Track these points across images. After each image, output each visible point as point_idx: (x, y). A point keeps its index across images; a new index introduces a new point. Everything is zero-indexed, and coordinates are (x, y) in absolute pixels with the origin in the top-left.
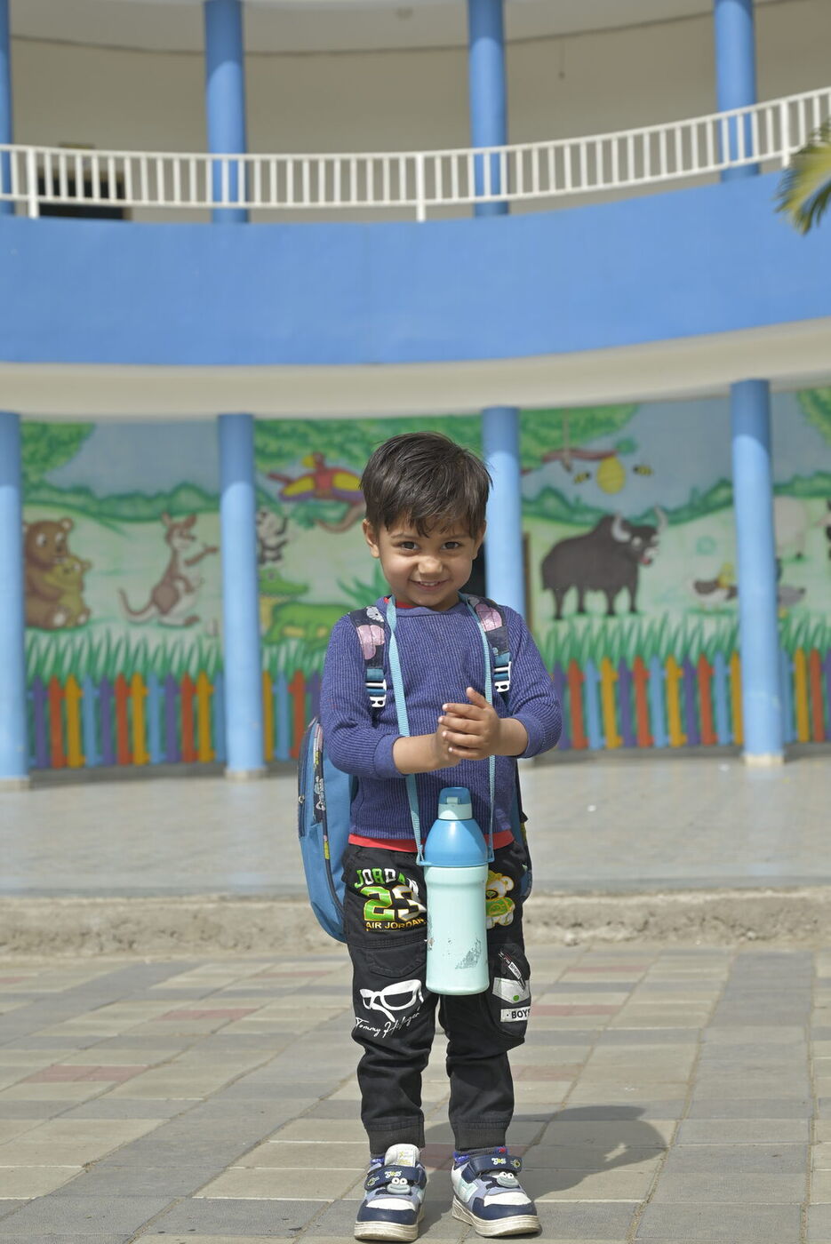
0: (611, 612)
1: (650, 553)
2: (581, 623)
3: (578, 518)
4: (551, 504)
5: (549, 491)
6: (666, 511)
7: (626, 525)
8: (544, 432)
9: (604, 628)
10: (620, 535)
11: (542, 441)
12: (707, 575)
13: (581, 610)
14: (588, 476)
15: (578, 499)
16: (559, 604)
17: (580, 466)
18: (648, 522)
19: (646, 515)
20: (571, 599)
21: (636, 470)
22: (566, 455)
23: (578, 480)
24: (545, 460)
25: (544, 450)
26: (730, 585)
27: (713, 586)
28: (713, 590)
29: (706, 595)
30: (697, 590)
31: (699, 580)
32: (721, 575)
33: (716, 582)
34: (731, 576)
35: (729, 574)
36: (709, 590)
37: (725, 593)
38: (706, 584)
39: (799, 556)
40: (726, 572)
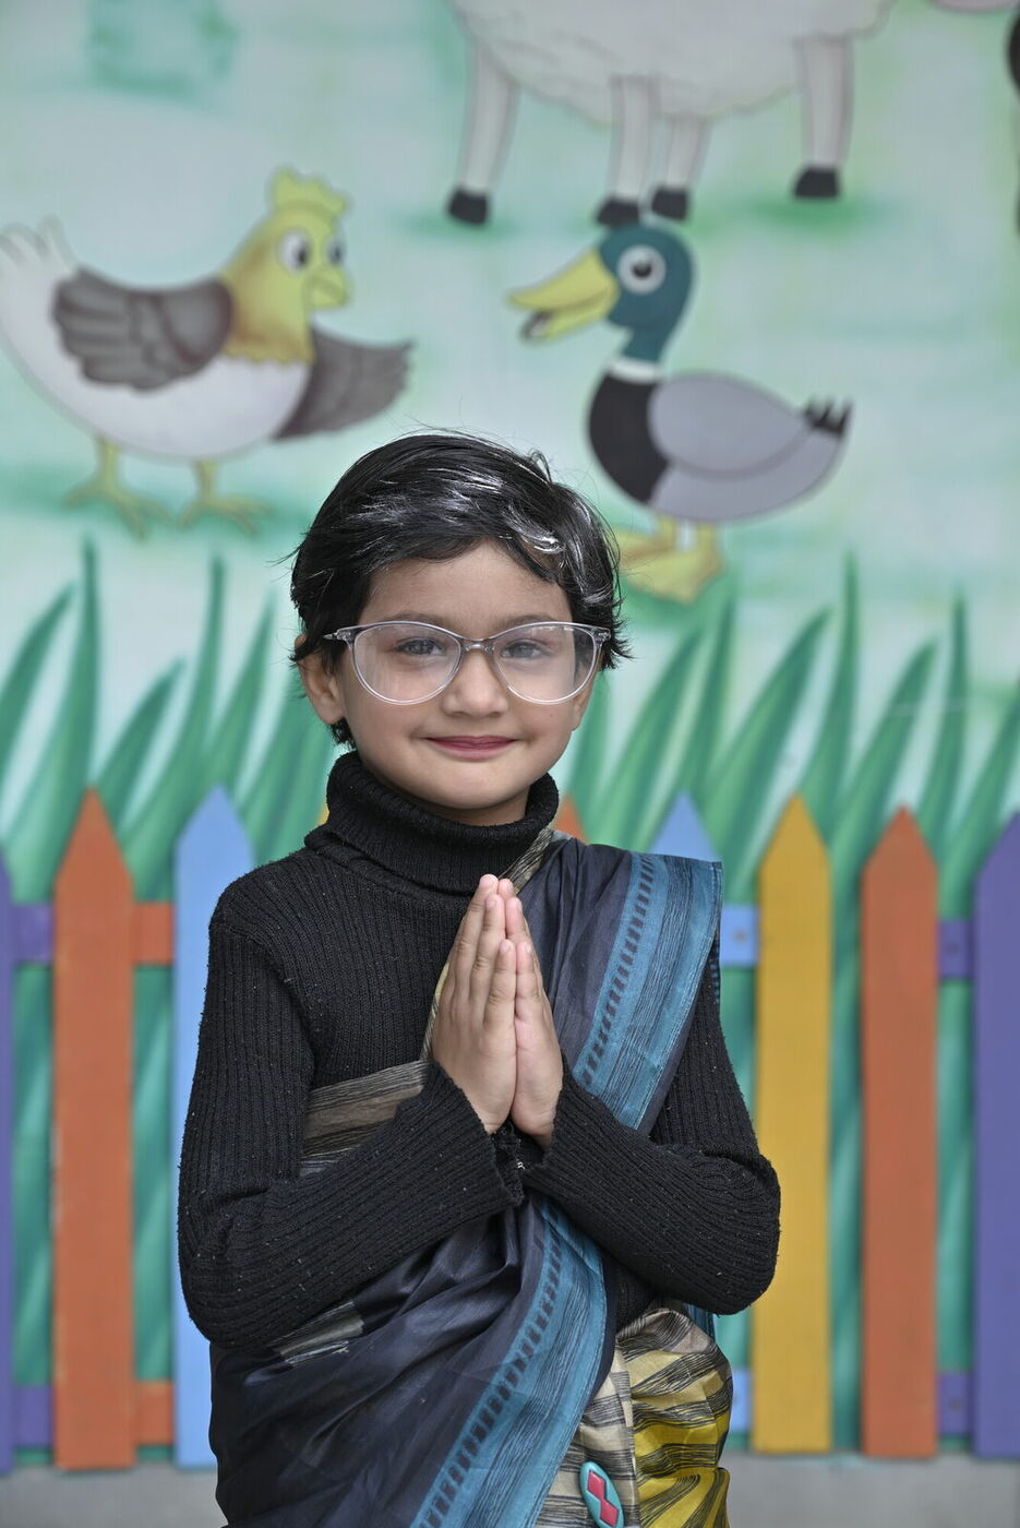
12: (157, 254)
26: (317, 339)
27: (193, 324)
28: (191, 361)
29: (143, 385)
30: (71, 341)
31: (88, 280)
32: (255, 253)
33: (220, 299)
34: (333, 276)
35: (318, 259)
36: (165, 355)
37: (283, 385)
38: (145, 309)
39: (817, 185)
40: (292, 245)
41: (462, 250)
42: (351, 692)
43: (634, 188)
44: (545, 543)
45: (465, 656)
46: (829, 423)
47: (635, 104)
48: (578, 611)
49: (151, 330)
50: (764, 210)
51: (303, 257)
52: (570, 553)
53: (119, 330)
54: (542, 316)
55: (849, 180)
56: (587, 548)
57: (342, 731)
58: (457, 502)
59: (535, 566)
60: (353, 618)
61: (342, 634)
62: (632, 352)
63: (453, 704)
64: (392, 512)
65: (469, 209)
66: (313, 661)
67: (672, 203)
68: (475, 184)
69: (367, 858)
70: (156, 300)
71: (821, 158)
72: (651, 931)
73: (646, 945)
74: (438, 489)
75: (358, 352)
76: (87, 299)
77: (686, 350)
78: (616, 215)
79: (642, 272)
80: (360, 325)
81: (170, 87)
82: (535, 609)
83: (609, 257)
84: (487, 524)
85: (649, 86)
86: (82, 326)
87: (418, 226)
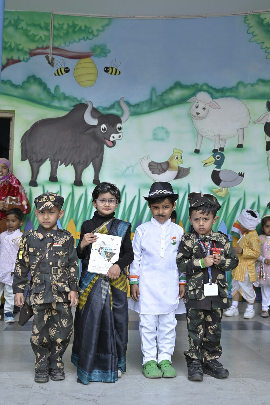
0: (78, 183)
1: (114, 137)
2: (53, 189)
3: (56, 104)
4: (35, 89)
5: (33, 79)
6: (129, 104)
7: (95, 112)
8: (33, 31)
9: (72, 194)
10: (91, 121)
11: (32, 39)
12: (160, 158)
13: (53, 179)
14: (67, 70)
15: (57, 88)
16: (35, 173)
17: (60, 62)
18: (113, 111)
19: (112, 107)
20: (45, 170)
21: (106, 70)
22: (50, 51)
23: (59, 73)
24: (32, 54)
25: (33, 46)
26: (179, 167)
27: (164, 167)
28: (164, 171)
29: (158, 174)
30: (150, 169)
31: (152, 162)
32: (172, 158)
33: (168, 164)
34: (181, 160)
35: (179, 158)
36: (161, 170)
37: (175, 173)
38: (159, 165)
39: (240, 146)
40: (176, 157)
41: (196, 156)
42: (97, 205)
43: (217, 148)
44: (114, 192)
45: (106, 202)
46: (242, 175)
47: (217, 138)
48: (117, 198)
49: (160, 167)
50: (234, 150)
51: (177, 158)
52: (116, 193)
53: (156, 168)
54: (206, 164)
55: (244, 145)
56: (118, 192)
57: (96, 208)
58: (106, 189)
59: (112, 194)
60: (97, 198)
61: (96, 199)
62: (216, 168)
63: (105, 205)
64: (100, 189)
65: (197, 151)
66: (94, 202)
67: (222, 149)
68: (198, 149)
69: (96, 219)
70: (160, 164)
71: (240, 143)
72: (122, 227)
73: (121, 228)
74: (105, 187)
75: (184, 169)
76: (152, 164)
77: (223, 167)
78: (215, 151)
79: (218, 158)
80: (184, 166)
81: (162, 140)
82: (112, 198)
83: (214, 156)
84: (108, 190)
85: (219, 135)
86: (152, 167)
87: (191, 154)
